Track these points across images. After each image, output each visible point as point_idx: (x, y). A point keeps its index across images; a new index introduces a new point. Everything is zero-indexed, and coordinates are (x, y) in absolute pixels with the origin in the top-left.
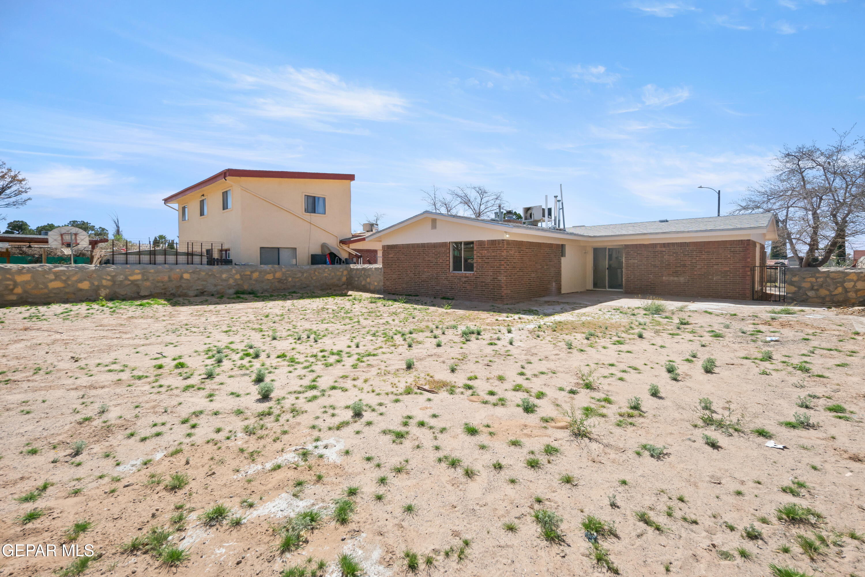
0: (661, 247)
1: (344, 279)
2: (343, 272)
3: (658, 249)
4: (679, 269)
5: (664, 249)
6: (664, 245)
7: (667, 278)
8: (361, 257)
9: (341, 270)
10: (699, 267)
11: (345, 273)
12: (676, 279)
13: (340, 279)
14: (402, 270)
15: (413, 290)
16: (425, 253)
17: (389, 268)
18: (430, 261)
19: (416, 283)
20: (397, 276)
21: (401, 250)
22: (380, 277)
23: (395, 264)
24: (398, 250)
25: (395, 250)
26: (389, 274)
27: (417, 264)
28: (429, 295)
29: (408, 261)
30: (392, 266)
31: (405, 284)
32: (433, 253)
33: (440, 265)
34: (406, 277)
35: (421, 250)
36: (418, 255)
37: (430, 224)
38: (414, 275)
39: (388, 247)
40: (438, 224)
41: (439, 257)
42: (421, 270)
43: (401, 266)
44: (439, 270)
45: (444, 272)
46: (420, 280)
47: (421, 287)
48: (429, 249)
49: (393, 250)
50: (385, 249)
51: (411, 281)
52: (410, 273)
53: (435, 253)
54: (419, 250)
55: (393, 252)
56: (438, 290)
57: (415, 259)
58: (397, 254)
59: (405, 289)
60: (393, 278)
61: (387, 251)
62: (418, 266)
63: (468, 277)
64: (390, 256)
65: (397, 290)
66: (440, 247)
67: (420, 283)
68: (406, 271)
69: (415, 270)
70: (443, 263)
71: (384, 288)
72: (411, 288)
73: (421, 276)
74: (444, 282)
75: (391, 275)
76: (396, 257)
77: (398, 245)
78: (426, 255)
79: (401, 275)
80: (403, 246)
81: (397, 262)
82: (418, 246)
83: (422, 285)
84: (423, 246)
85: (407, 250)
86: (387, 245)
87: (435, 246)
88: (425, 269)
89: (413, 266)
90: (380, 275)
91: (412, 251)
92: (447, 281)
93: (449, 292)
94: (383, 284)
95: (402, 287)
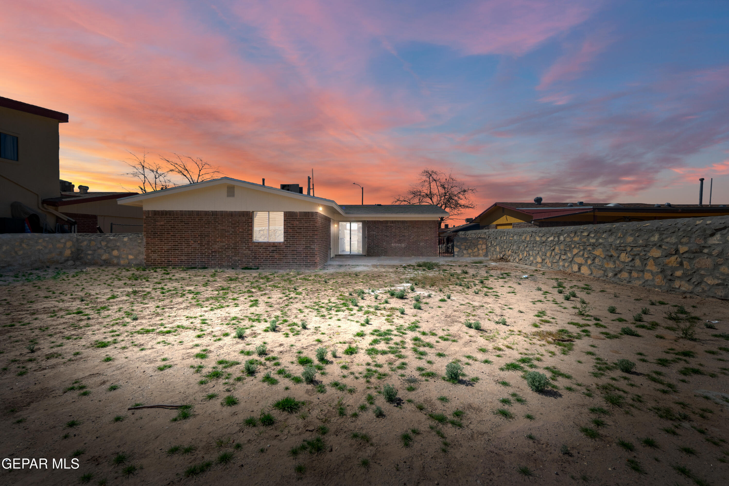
0: (391, 223)
1: (68, 253)
2: (65, 243)
3: (389, 224)
4: (401, 238)
5: (392, 225)
6: (392, 222)
7: (394, 245)
8: (75, 223)
9: (63, 241)
10: (412, 237)
11: (69, 244)
12: (400, 245)
13: (61, 253)
14: (179, 240)
15: (198, 262)
16: (217, 222)
17: (157, 237)
18: (225, 230)
19: (204, 254)
20: (172, 247)
21: (178, 218)
22: (140, 248)
23: (167, 234)
24: (174, 217)
25: (167, 217)
26: (157, 245)
27: (205, 234)
28: (224, 266)
29: (191, 230)
30: (161, 235)
31: (185, 256)
32: (230, 222)
33: (239, 234)
34: (186, 248)
35: (211, 218)
36: (206, 224)
37: (224, 192)
38: (201, 246)
39: (156, 213)
40: (236, 191)
41: (238, 226)
42: (212, 240)
43: (178, 236)
44: (238, 239)
45: (245, 242)
46: (210, 251)
47: (211, 258)
48: (224, 218)
49: (164, 217)
50: (150, 216)
51: (194, 252)
52: (193, 244)
53: (232, 222)
54: (208, 218)
55: (164, 220)
56: (236, 260)
57: (202, 228)
58: (171, 221)
59: (185, 262)
60: (163, 249)
61: (153, 217)
62: (207, 236)
63: (276, 246)
64: (159, 224)
65: (172, 263)
66: (240, 216)
67: (210, 254)
68: (188, 242)
69: (201, 240)
70: (243, 232)
71: (147, 261)
72: (195, 260)
73: (211, 246)
74: (245, 252)
75: (160, 245)
76: (170, 225)
77: (173, 211)
78: (218, 224)
79: (178, 246)
80: (182, 213)
81: (171, 231)
82: (206, 213)
83: (212, 256)
84: (214, 214)
85: (189, 218)
86: (154, 211)
87: (232, 214)
88: (218, 239)
89: (199, 236)
90: (140, 247)
91: (197, 219)
92: (250, 250)
93: (251, 262)
94: (145, 257)
95: (179, 260)
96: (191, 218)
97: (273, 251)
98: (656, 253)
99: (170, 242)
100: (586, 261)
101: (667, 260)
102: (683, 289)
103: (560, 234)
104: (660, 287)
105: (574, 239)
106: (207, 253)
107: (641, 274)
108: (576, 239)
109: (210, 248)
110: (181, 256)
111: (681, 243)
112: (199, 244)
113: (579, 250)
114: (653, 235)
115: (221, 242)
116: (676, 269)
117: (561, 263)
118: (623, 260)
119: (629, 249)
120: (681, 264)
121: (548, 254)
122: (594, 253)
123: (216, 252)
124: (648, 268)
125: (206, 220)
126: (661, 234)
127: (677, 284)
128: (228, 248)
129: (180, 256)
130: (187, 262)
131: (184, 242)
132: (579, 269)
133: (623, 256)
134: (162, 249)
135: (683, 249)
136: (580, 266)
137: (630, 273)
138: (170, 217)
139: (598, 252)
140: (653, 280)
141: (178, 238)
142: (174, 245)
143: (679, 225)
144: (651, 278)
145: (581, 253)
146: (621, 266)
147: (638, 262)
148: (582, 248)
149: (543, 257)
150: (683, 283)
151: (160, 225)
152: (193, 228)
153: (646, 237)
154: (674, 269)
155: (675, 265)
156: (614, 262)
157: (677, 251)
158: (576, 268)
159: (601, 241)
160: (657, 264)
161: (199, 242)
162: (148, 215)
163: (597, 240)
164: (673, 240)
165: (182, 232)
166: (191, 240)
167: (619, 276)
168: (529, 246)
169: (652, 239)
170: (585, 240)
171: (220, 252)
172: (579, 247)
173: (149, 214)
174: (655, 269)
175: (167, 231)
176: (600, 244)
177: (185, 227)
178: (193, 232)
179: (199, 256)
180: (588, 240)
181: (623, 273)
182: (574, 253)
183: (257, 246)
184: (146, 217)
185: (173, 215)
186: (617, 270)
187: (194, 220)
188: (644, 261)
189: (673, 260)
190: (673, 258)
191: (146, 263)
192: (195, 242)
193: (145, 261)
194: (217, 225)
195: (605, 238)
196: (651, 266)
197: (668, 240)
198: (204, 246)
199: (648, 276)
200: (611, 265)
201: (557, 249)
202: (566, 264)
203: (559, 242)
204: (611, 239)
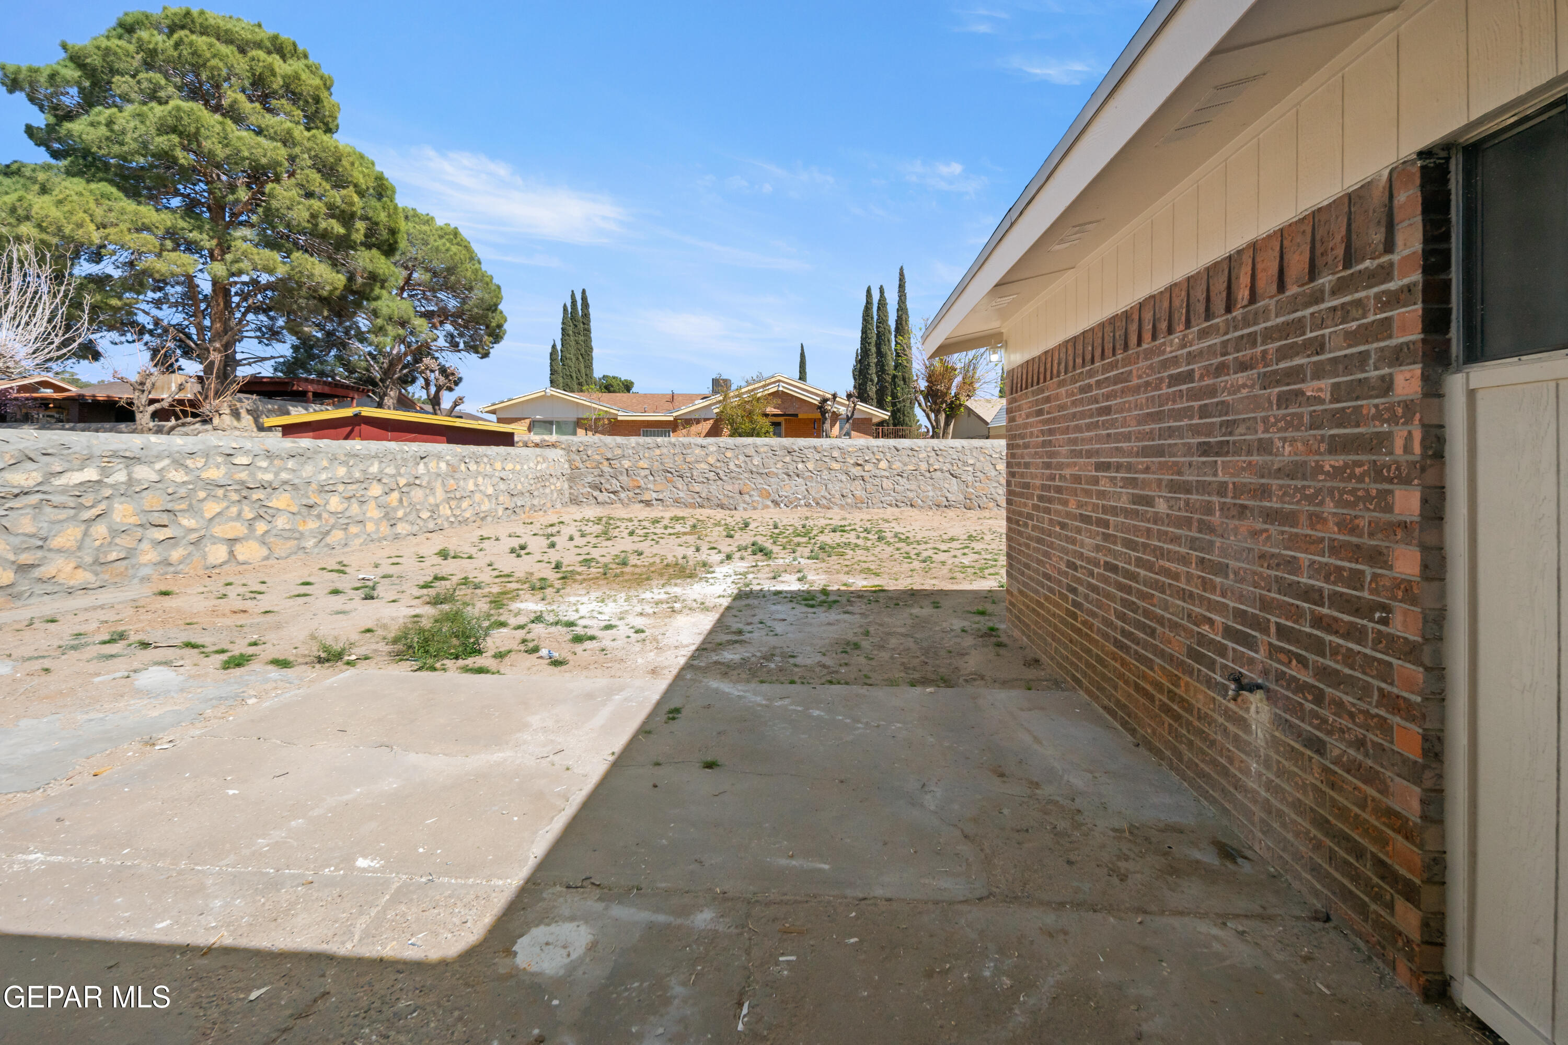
98: (376, 489)
100: (251, 529)
101: (388, 499)
104: (386, 538)
105: (204, 475)
107: (361, 527)
108: (214, 474)
113: (225, 504)
114: (372, 464)
118: (333, 510)
119: (340, 488)
120: (401, 501)
122: (270, 504)
124: (368, 515)
126: (381, 462)
127: (400, 528)
132: (231, 553)
133: (334, 501)
135: (401, 482)
136: (231, 545)
137: (344, 529)
139: (280, 501)
140: (378, 530)
144: (374, 528)
145: (234, 510)
146: (332, 521)
147: (354, 508)
148: (235, 497)
153: (362, 466)
154: (395, 510)
155: (396, 503)
157: (397, 484)
158: (219, 553)
159: (284, 476)
160: (378, 506)
163: (276, 474)
164: (392, 469)
172: (225, 496)
181: (334, 532)
182: (208, 515)
186: (323, 530)
189: (394, 498)
195: (294, 471)
200: (312, 525)
201: (123, 512)
202: (176, 555)
203: (130, 490)
204: (308, 471)
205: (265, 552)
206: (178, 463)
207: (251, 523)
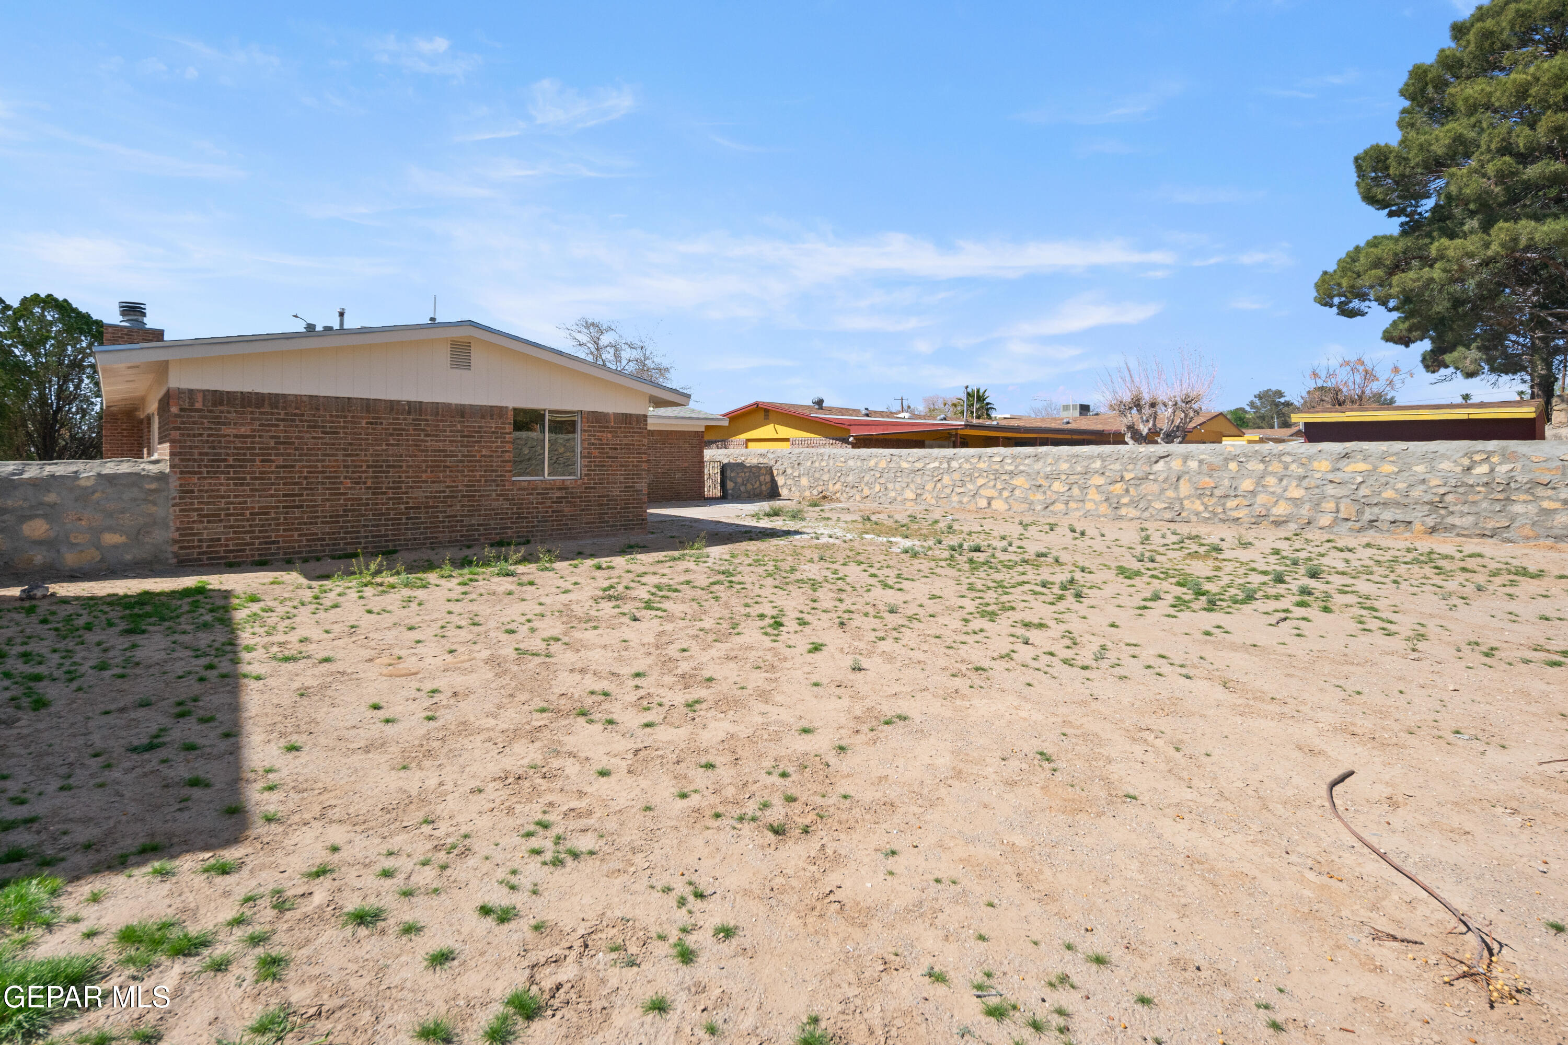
10: (662, 463)
14: (306, 478)
15: (367, 537)
16: (423, 430)
17: (222, 472)
18: (445, 451)
19: (383, 514)
20: (279, 501)
21: (303, 415)
22: (153, 509)
23: (263, 461)
24: (286, 414)
25: (261, 413)
26: (223, 497)
27: (387, 461)
28: (440, 543)
29: (345, 450)
30: (241, 466)
31: (323, 522)
32: (457, 431)
33: (480, 461)
34: (328, 500)
35: (405, 419)
36: (391, 435)
37: (444, 355)
38: (374, 494)
39: (218, 398)
40: (477, 356)
41: (480, 442)
42: (408, 477)
43: (303, 467)
44: (477, 474)
45: (495, 481)
46: (402, 506)
47: (407, 524)
48: (442, 421)
49: (252, 413)
50: (198, 405)
51: (354, 510)
52: (350, 488)
53: (462, 431)
54: (398, 419)
55: (252, 419)
56: (473, 525)
57: (380, 445)
58: (277, 426)
59: (324, 540)
60: (247, 509)
61: (211, 411)
62: (394, 466)
63: (566, 488)
64: (231, 431)
65: (279, 548)
66: (483, 417)
67: (403, 514)
68: (334, 483)
69: (376, 477)
70: (491, 456)
71: (181, 548)
72: (358, 532)
73: (406, 493)
74: (495, 504)
75: (236, 496)
76: (272, 437)
77: (284, 396)
78: (426, 436)
79: (302, 495)
80: (315, 403)
81: (276, 455)
82: (392, 406)
83: (407, 519)
84: (416, 409)
85: (337, 416)
86: (215, 392)
87: (462, 412)
88: (424, 475)
89: (368, 467)
90: (154, 503)
91: (364, 421)
92: (507, 500)
93: (511, 528)
94: (176, 535)
95: (305, 535)
96: (345, 417)
97: (559, 500)
98: (1098, 480)
99: (272, 484)
100: (1000, 493)
101: (1111, 488)
102: (1130, 515)
103: (952, 459)
104: (1105, 516)
105: (977, 466)
106: (392, 513)
107: (1081, 504)
108: (982, 465)
109: (401, 498)
110: (311, 523)
111: (1126, 470)
112: (369, 488)
113: (987, 480)
114: (1093, 461)
115: (433, 482)
116: (1122, 496)
117: (955, 498)
118: (1056, 490)
119: (1064, 477)
120: (1127, 491)
121: (929, 487)
122: (1012, 483)
123: (419, 508)
124: (1089, 497)
125: (390, 424)
126: (1103, 461)
127: (1123, 511)
128: (453, 497)
129: (305, 524)
130: (331, 539)
131: (323, 483)
132: (989, 504)
133: (1057, 486)
134: (242, 508)
135: (1128, 476)
136: (990, 500)
137: (1067, 504)
138: (272, 414)
139: (1018, 481)
140: (1097, 509)
141: (301, 472)
142: (285, 495)
143: (1122, 452)
144: (1094, 507)
145: (992, 483)
146: (1055, 497)
147: (1076, 491)
148: (992, 477)
149: (919, 492)
150: (1130, 509)
151: (236, 436)
152: (350, 444)
153: (1085, 464)
155: (1121, 492)
156: (1045, 493)
157: (1122, 477)
158: (983, 503)
159: (1022, 468)
160: (1100, 492)
161: (369, 484)
162: (192, 404)
163: (1016, 467)
164: (1117, 466)
165: (317, 455)
166: (345, 478)
167: (1051, 508)
168: (886, 475)
169: (1093, 466)
170: (997, 467)
171: (432, 507)
172: (987, 477)
173: (192, 401)
174: (1098, 498)
175: (263, 455)
176: (1022, 472)
177: (326, 444)
178: (350, 455)
179: (370, 520)
180: (1002, 467)
181: (1057, 504)
182: (979, 484)
183: (524, 489)
184: (181, 410)
185: (285, 408)
186: (1048, 501)
187: (355, 423)
188: (1083, 489)
189: (1119, 488)
190: (1119, 485)
191: (176, 555)
192: (358, 483)
193: (175, 548)
194: (422, 437)
195: (1029, 465)
196: (1093, 494)
197: (1111, 467)
198: (384, 493)
199: (1089, 506)
200: (1040, 496)
201: (946, 479)
202: (965, 500)
203: (949, 470)
204: (1038, 466)
205: (1007, 507)
206: (967, 461)
207: (1001, 492)
